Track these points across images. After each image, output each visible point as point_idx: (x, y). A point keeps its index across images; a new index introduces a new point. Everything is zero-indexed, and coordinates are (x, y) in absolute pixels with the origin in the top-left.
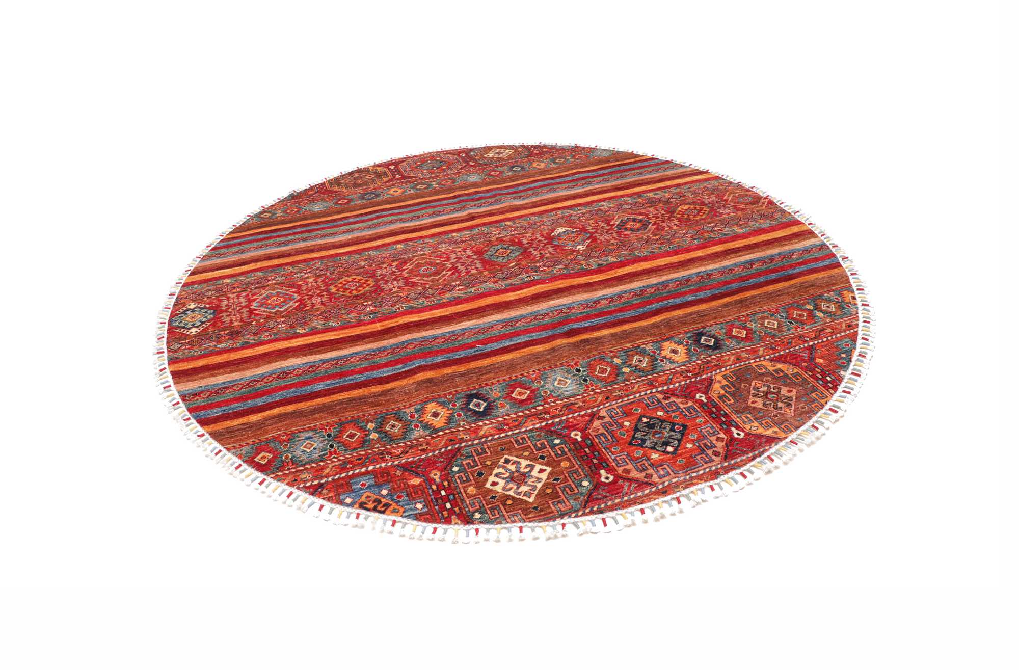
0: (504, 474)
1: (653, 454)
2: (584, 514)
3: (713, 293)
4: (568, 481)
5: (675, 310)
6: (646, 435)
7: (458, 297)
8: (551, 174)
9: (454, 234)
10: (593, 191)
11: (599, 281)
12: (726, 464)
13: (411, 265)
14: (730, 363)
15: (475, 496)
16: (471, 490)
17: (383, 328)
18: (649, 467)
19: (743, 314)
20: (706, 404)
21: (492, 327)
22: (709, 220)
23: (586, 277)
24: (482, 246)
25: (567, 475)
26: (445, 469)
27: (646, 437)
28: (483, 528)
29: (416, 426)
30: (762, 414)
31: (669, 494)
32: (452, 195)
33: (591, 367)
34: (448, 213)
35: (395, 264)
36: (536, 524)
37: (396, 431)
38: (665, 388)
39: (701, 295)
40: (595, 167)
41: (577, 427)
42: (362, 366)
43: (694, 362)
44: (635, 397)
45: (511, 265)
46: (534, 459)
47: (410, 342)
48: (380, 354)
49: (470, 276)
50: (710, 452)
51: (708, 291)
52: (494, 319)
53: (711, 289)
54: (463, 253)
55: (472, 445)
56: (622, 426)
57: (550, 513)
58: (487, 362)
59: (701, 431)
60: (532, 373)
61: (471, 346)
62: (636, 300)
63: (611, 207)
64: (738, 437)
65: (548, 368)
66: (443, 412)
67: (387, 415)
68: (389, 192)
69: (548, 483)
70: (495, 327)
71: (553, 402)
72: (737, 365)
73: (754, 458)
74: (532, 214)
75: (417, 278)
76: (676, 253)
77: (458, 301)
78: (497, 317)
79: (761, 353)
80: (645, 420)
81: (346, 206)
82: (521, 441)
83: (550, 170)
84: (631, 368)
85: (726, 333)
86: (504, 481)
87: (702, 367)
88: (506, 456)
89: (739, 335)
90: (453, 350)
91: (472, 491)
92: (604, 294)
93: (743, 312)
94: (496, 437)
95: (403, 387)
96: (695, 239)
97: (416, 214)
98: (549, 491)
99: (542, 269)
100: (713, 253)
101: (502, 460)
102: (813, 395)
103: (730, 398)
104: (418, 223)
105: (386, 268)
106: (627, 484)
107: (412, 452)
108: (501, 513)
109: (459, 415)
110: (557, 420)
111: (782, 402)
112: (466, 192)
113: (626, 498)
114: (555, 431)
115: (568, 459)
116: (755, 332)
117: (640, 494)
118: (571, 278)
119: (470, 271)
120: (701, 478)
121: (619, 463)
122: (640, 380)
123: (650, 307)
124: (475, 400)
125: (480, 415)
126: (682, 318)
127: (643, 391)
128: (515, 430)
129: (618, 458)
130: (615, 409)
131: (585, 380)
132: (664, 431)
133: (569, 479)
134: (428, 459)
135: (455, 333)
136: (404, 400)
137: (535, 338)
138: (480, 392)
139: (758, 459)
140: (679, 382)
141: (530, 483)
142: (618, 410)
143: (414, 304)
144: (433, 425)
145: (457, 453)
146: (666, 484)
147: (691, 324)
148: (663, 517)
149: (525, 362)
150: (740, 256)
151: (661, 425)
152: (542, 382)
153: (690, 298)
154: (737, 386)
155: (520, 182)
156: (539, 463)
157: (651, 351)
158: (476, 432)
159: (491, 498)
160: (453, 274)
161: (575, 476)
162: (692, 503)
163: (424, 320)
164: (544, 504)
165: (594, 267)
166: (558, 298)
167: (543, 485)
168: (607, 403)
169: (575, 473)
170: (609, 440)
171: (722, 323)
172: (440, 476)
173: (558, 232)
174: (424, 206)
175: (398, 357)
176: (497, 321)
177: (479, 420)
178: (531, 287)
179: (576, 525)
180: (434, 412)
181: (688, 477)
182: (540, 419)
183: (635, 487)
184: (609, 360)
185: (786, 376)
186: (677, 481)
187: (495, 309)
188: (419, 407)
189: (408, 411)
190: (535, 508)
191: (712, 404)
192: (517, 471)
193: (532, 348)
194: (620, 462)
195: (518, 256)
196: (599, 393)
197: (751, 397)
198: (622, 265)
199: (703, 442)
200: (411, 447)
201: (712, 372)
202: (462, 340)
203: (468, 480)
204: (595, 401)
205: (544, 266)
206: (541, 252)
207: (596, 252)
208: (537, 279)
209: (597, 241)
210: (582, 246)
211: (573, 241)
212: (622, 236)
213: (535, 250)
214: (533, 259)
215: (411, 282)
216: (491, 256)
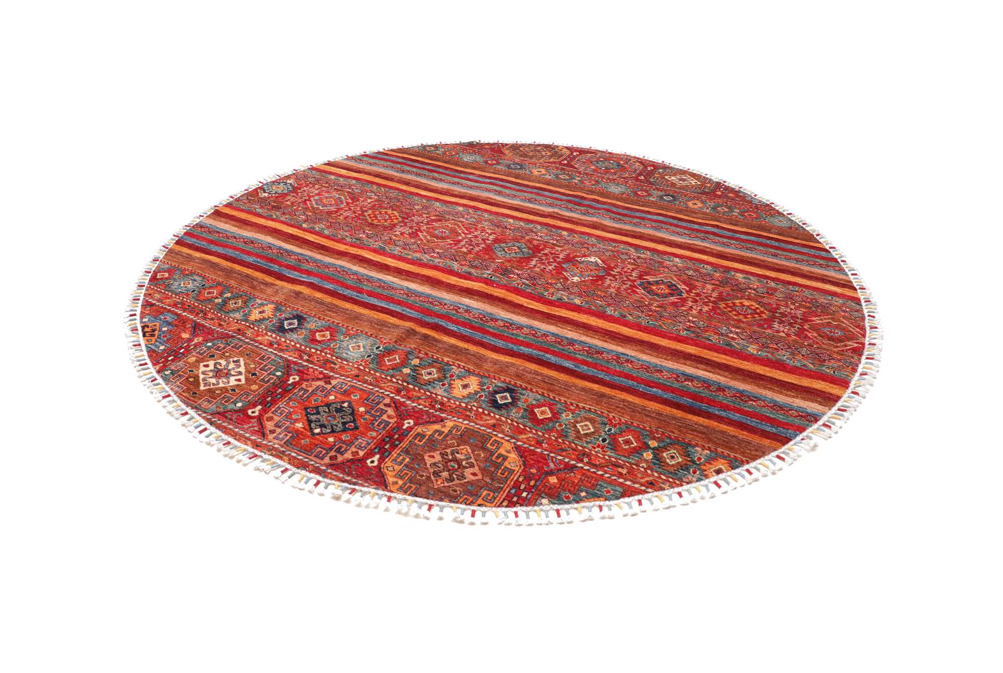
0: (221, 366)
1: (302, 424)
2: (204, 418)
4: (236, 396)
6: (326, 413)
7: (421, 260)
9: (510, 220)
11: (532, 309)
12: (323, 468)
13: (441, 224)
14: (482, 423)
15: (187, 364)
16: (193, 360)
17: (344, 250)
18: (283, 428)
19: (581, 405)
20: (400, 430)
23: (529, 301)
24: (510, 238)
25: (242, 393)
26: (207, 341)
27: (322, 414)
28: (159, 381)
29: (244, 312)
30: (417, 467)
31: (257, 450)
32: (571, 193)
33: (391, 353)
34: (539, 204)
35: (434, 218)
37: (232, 307)
38: (402, 400)
39: (583, 369)
41: (305, 376)
42: (289, 263)
43: (460, 403)
44: (372, 389)
45: (497, 261)
46: (248, 372)
47: (337, 267)
48: (311, 264)
49: (456, 251)
50: (332, 454)
51: (595, 371)
52: (408, 286)
53: (603, 371)
54: (487, 235)
55: (242, 341)
56: (327, 396)
58: (347, 306)
59: (358, 440)
60: (354, 330)
61: (361, 291)
62: (526, 338)
64: (369, 464)
65: (369, 334)
66: (268, 313)
67: (245, 296)
68: (534, 171)
69: (226, 388)
70: (398, 291)
71: (326, 354)
72: (483, 429)
74: (598, 237)
75: (425, 234)
77: (415, 262)
78: (414, 286)
79: (522, 437)
80: (345, 405)
81: (488, 166)
82: (265, 358)
84: (413, 373)
85: (532, 405)
86: (213, 369)
87: (457, 409)
88: (242, 359)
89: (538, 414)
90: (347, 287)
91: (191, 361)
92: (513, 319)
94: (261, 346)
98: (217, 392)
99: (512, 276)
101: (236, 359)
102: (485, 493)
103: (424, 441)
105: (423, 217)
106: (255, 425)
107: (214, 322)
108: (177, 381)
109: (271, 322)
110: (305, 364)
111: (451, 474)
113: (237, 430)
114: (290, 368)
115: (261, 387)
116: (557, 422)
121: (277, 412)
122: (401, 383)
124: (296, 321)
125: (279, 329)
126: (527, 372)
127: (385, 390)
128: (276, 351)
129: (282, 409)
130: (346, 385)
131: (369, 356)
132: (339, 420)
133: (238, 396)
134: (212, 331)
135: (371, 279)
136: (268, 295)
137: (404, 313)
138: (308, 319)
140: (420, 405)
141: (220, 381)
142: (346, 387)
143: (388, 248)
144: (250, 317)
145: (228, 337)
146: (269, 444)
147: (521, 380)
148: (230, 458)
149: (365, 322)
151: (346, 416)
152: (347, 339)
153: (568, 364)
154: (448, 438)
156: (245, 376)
157: (451, 375)
158: (258, 336)
159: (189, 371)
160: (450, 244)
161: (244, 397)
162: (256, 466)
163: (372, 261)
164: (202, 396)
165: (553, 298)
166: (476, 300)
167: (222, 388)
168: (351, 378)
169: (248, 396)
170: (302, 397)
171: (548, 397)
172: (198, 342)
173: (586, 260)
174: (535, 191)
175: (314, 271)
176: (408, 288)
177: (273, 332)
178: (477, 282)
179: (190, 419)
180: (264, 311)
181: (287, 453)
182: (300, 356)
183: (254, 430)
184: (411, 358)
185: (499, 465)
186: (277, 448)
187: (423, 280)
188: (266, 303)
189: (258, 301)
190: (194, 393)
191: (403, 433)
192: (228, 370)
193: (388, 316)
194: (279, 412)
195: (516, 258)
196: (359, 370)
197: (438, 452)
198: (576, 309)
199: (343, 446)
200: (220, 319)
201: (453, 417)
202: (364, 285)
203: (201, 354)
204: (347, 371)
205: (518, 275)
206: (538, 264)
207: (578, 289)
208: (491, 280)
209: (597, 282)
210: (578, 279)
211: (581, 272)
212: (629, 291)
213: (537, 261)
214: (522, 266)
215: (417, 234)
216: (500, 247)
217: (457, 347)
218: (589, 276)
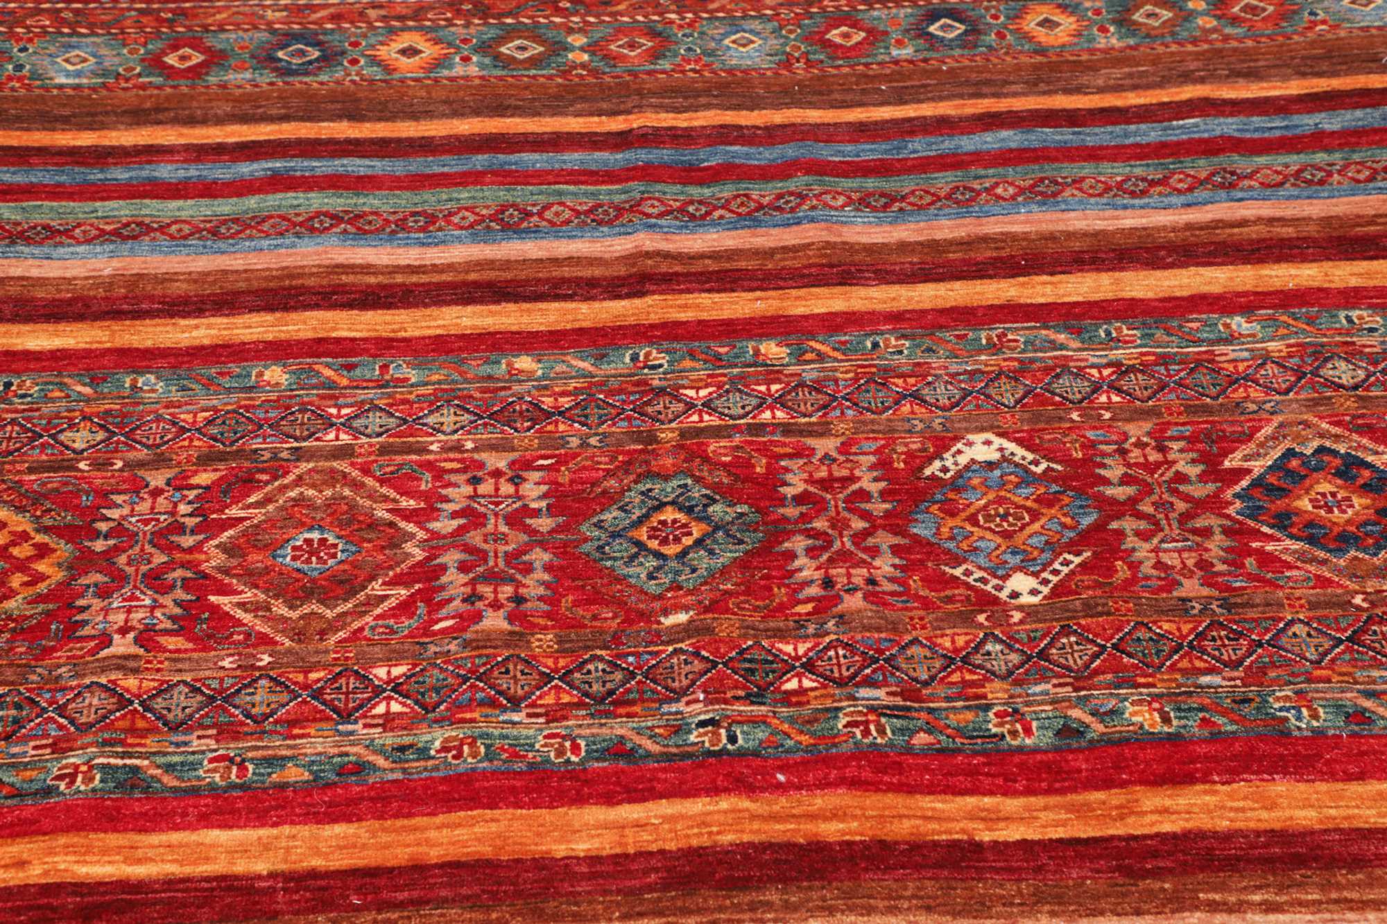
7: (359, 768)
8: (1078, 90)
9: (524, 362)
10: (1223, 234)
11: (1024, 844)
13: (268, 500)
23: (972, 802)
24: (604, 462)
32: (616, 124)
34: (557, 228)
35: (204, 478)
40: (1295, 87)
45: (669, 621)
49: (466, 644)
54: (507, 488)
63: (1266, 358)
68: (383, 52)
74: (898, 319)
75: (248, 595)
77: (347, 793)
81: (184, 86)
83: (1091, 67)
97: (430, 199)
99: (792, 685)
104: (410, 255)
105: (156, 493)
112: (681, 121)
143: (151, 760)
155: (927, 110)
165: (1040, 738)
173: (963, 460)
174: (480, 161)
178: (695, 792)
195: (723, 571)
205: (810, 667)
206: (833, 572)
207: (1082, 640)
208: (742, 754)
209: (1112, 571)
210: (1032, 582)
211: (1007, 535)
212: (1250, 563)
213: (811, 552)
214: (782, 607)
215: (215, 609)
216: (614, 535)
218: (1055, 548)
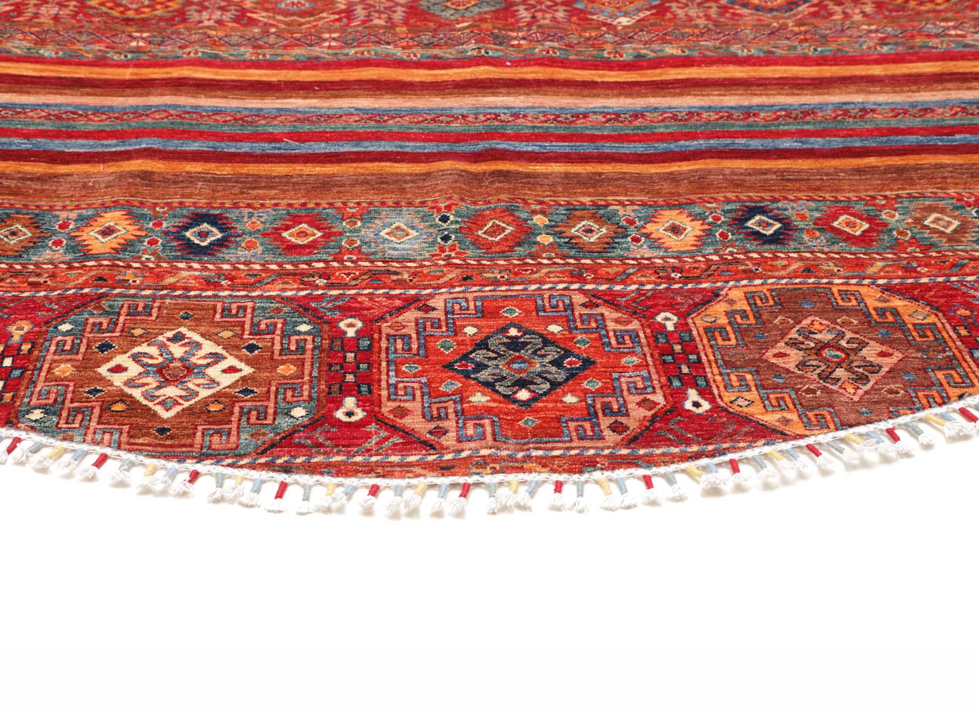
0: (152, 358)
1: (479, 394)
2: (252, 466)
3: (849, 145)
4: (268, 399)
5: (736, 158)
6: (495, 358)
7: (317, 58)
11: (616, 82)
12: (624, 452)
14: (783, 273)
15: (62, 380)
16: (65, 369)
17: (135, 77)
18: (452, 416)
19: (887, 193)
20: (668, 335)
21: (341, 116)
22: (950, 15)
23: (593, 72)
25: (273, 388)
26: (47, 323)
27: (490, 363)
28: (30, 439)
29: (58, 243)
30: (781, 381)
31: (453, 474)
33: (477, 220)
36: (141, 458)
37: (12, 242)
38: (603, 287)
39: (817, 143)
41: (365, 312)
42: (40, 127)
43: (704, 256)
44: (525, 289)
45: (460, 26)
46: (231, 347)
47: (159, 109)
48: (92, 117)
49: (365, 28)
50: (605, 422)
51: (839, 139)
52: (355, 105)
53: (851, 136)
55: (134, 296)
56: (457, 331)
57: (184, 446)
58: (281, 169)
59: (618, 379)
60: (352, 205)
61: (272, 138)
62: (667, 127)
64: (694, 409)
65: (390, 202)
66: (125, 229)
67: (17, 213)
69: (225, 393)
70: (344, 118)
71: (352, 262)
72: (797, 281)
73: (697, 456)
75: (265, 14)
76: (822, 61)
77: (312, 64)
78: (365, 103)
79: (871, 270)
80: (513, 332)
82: (234, 311)
84: (560, 238)
85: (819, 219)
86: (141, 370)
87: (714, 267)
88: (183, 330)
89: (847, 229)
90: (233, 138)
91: (64, 372)
92: (607, 105)
93: (891, 190)
94: (193, 293)
95: (88, 175)
96: (887, 44)
98: (214, 408)
99: (516, 42)
100: (909, 75)
101: (170, 334)
102: (940, 375)
103: (732, 336)
106: (384, 434)
107: (11, 283)
108: (86, 423)
109: (152, 242)
110: (336, 292)
111: (849, 369)
113: (358, 459)
114: (315, 310)
115: (301, 364)
116: (891, 230)
117: (395, 459)
118: (561, 67)
119: (372, 20)
120: (545, 463)
121: (396, 394)
122: (562, 262)
123: (687, 143)
124: (205, 225)
125: (191, 250)
126: (741, 174)
127: (550, 282)
128: (239, 290)
129: (401, 385)
130: (467, 300)
131: (446, 238)
132: (537, 361)
133: (272, 396)
134: (31, 299)
135: (262, 113)
136: (72, 196)
137: (407, 150)
138: (227, 215)
139: (704, 461)
140: (642, 284)
141: (190, 385)
142: (472, 304)
143: (224, 53)
144: (90, 247)
145: (92, 301)
146: (464, 454)
147: (751, 188)
148: (413, 513)
149: (352, 185)
150: (969, 89)
151: (539, 349)
152: (359, 223)
153: (786, 143)
154: (765, 317)
156: (237, 357)
157: (627, 221)
158: (160, 276)
159: (89, 392)
160: (339, 20)
161: (289, 393)
162: (491, 503)
163: (221, 81)
164: (186, 428)
165: (626, 57)
166: (508, 94)
167: (213, 396)
168: (461, 286)
169: (294, 390)
170: (410, 349)
171: (825, 200)
172: (28, 333)
175: (119, 128)
176: (357, 109)
177: (182, 259)
178: (470, 66)
179: (220, 481)
180: (108, 228)
181: (520, 455)
182: (303, 283)
183: (395, 444)
184: (524, 216)
185: (900, 326)
186: (490, 456)
187: (369, 90)
188: (90, 212)
189: (63, 215)
190: (162, 431)
191: (681, 338)
192: (181, 359)
193: (388, 164)
194: (401, 392)
195: (485, 13)
196: (457, 266)
197: (782, 344)
198: (686, 62)
199: (606, 400)
200: (16, 274)
201: (727, 282)
202: (264, 125)
203: (74, 349)
204: (438, 278)
205: (524, 38)
206: (536, 14)
207: (648, 33)
208: (490, 57)
209: (664, 15)
210: (628, 19)
211: (618, 8)
212: (728, 15)
213: (526, 9)
214: (512, 24)
215: (249, 17)
216: (435, 4)
217: (578, 175)
218: (639, 10)
